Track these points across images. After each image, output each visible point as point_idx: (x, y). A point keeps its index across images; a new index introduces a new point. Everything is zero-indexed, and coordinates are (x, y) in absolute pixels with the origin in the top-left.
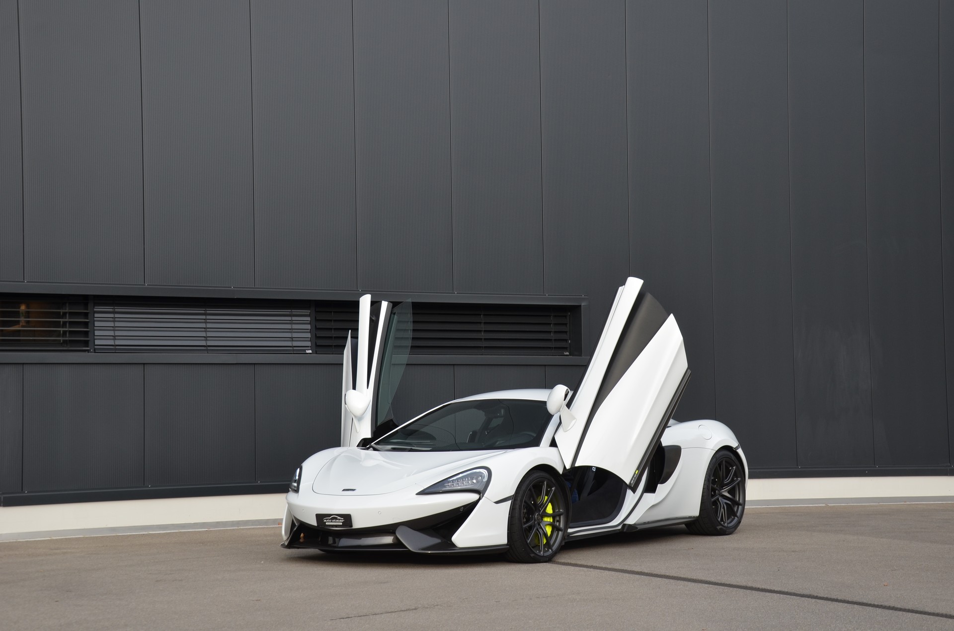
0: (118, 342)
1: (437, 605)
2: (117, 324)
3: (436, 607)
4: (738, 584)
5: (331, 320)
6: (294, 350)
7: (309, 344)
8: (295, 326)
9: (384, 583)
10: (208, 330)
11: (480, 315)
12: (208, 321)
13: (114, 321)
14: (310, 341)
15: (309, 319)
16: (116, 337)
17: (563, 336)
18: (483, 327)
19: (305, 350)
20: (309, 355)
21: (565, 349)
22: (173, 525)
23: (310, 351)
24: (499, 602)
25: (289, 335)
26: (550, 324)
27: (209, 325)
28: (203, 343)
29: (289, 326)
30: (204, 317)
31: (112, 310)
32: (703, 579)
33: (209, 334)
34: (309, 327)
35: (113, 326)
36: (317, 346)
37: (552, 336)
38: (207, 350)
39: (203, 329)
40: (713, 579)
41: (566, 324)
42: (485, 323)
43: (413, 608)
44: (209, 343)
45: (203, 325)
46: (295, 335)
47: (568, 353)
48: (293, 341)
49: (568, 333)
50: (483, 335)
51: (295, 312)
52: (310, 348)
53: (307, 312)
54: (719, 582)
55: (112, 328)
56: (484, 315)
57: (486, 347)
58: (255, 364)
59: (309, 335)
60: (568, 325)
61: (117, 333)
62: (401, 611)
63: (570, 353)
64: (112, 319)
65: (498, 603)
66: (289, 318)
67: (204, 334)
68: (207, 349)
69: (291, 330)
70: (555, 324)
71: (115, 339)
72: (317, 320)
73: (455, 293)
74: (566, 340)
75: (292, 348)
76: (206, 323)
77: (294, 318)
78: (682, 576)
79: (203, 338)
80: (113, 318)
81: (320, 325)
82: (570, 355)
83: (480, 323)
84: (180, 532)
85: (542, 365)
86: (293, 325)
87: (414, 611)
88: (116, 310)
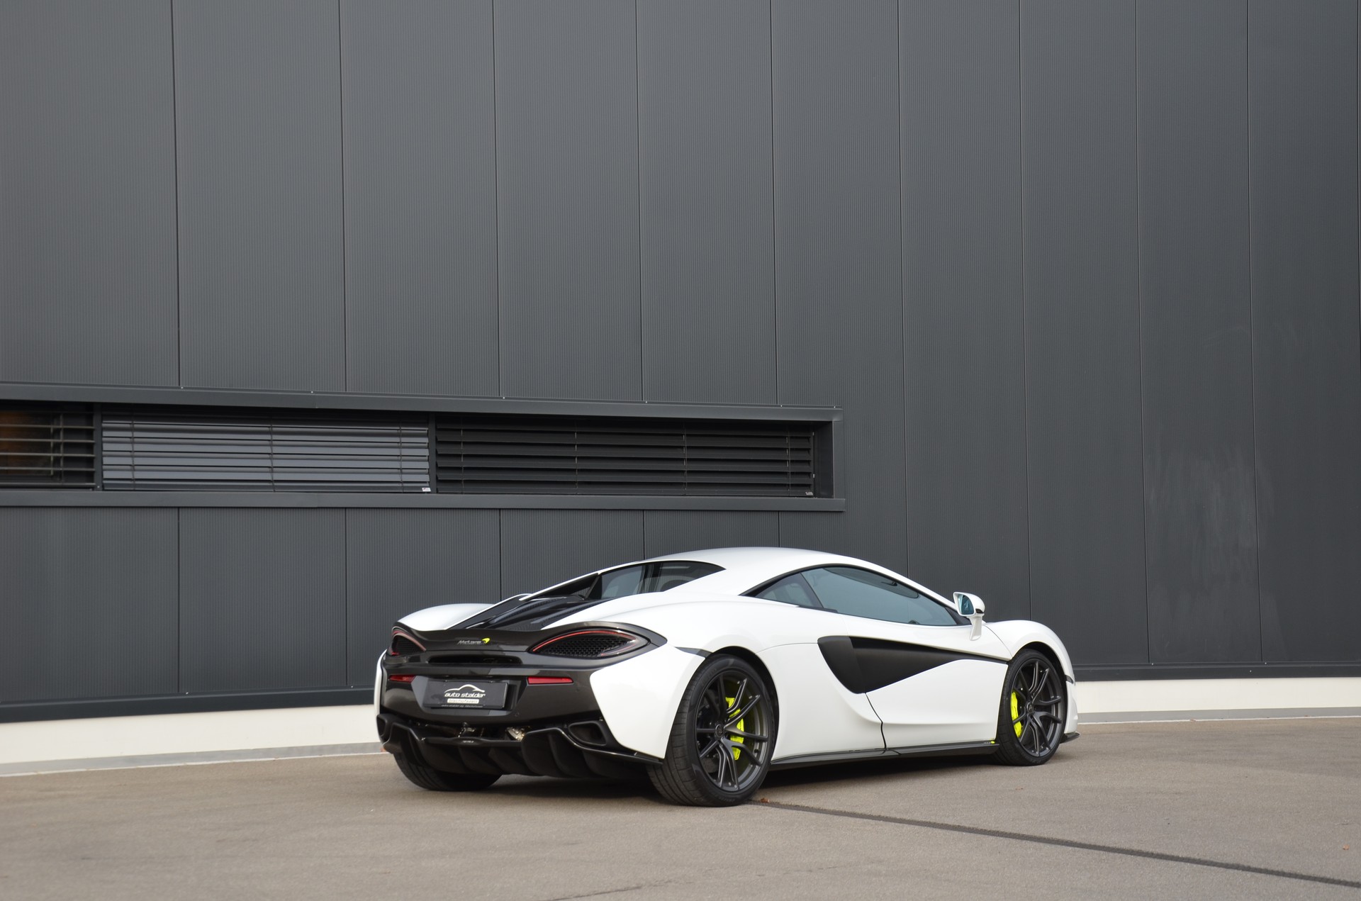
0: (138, 475)
1: (670, 881)
2: (137, 447)
3: (669, 884)
5: (459, 443)
6: (403, 488)
7: (426, 478)
8: (405, 452)
10: (275, 456)
11: (682, 435)
12: (274, 443)
13: (133, 443)
14: (428, 473)
15: (426, 440)
16: (136, 467)
17: (805, 468)
18: (685, 454)
19: (421, 488)
20: (426, 494)
21: (807, 486)
22: (222, 752)
23: (428, 490)
25: (396, 465)
26: (785, 449)
27: (276, 450)
28: (268, 477)
29: (396, 452)
30: (268, 437)
31: (128, 426)
32: (1059, 837)
33: (276, 463)
34: (426, 452)
35: (131, 450)
36: (439, 481)
37: (788, 467)
38: (274, 487)
39: (268, 456)
40: (1075, 839)
41: (808, 450)
42: (688, 447)
43: (634, 885)
44: (277, 477)
45: (268, 450)
46: (405, 465)
47: (811, 494)
48: (402, 473)
49: (812, 463)
50: (685, 466)
51: (406, 429)
52: (428, 485)
53: (424, 430)
54: (1087, 843)
55: (129, 453)
56: (688, 435)
57: (690, 484)
58: (346, 508)
59: (426, 465)
60: (812, 451)
61: (138, 461)
62: (617, 891)
63: (814, 494)
64: (129, 440)
65: (762, 877)
66: (397, 439)
67: (268, 463)
68: (273, 485)
69: (400, 458)
70: (792, 450)
71: (134, 470)
72: (438, 442)
73: (645, 403)
74: (809, 474)
75: (400, 485)
76: (271, 445)
77: (404, 439)
79: (268, 469)
80: (130, 438)
81: (443, 450)
82: (815, 496)
83: (682, 447)
84: (234, 763)
85: (774, 511)
86: (403, 450)
87: (638, 890)
88: (136, 426)
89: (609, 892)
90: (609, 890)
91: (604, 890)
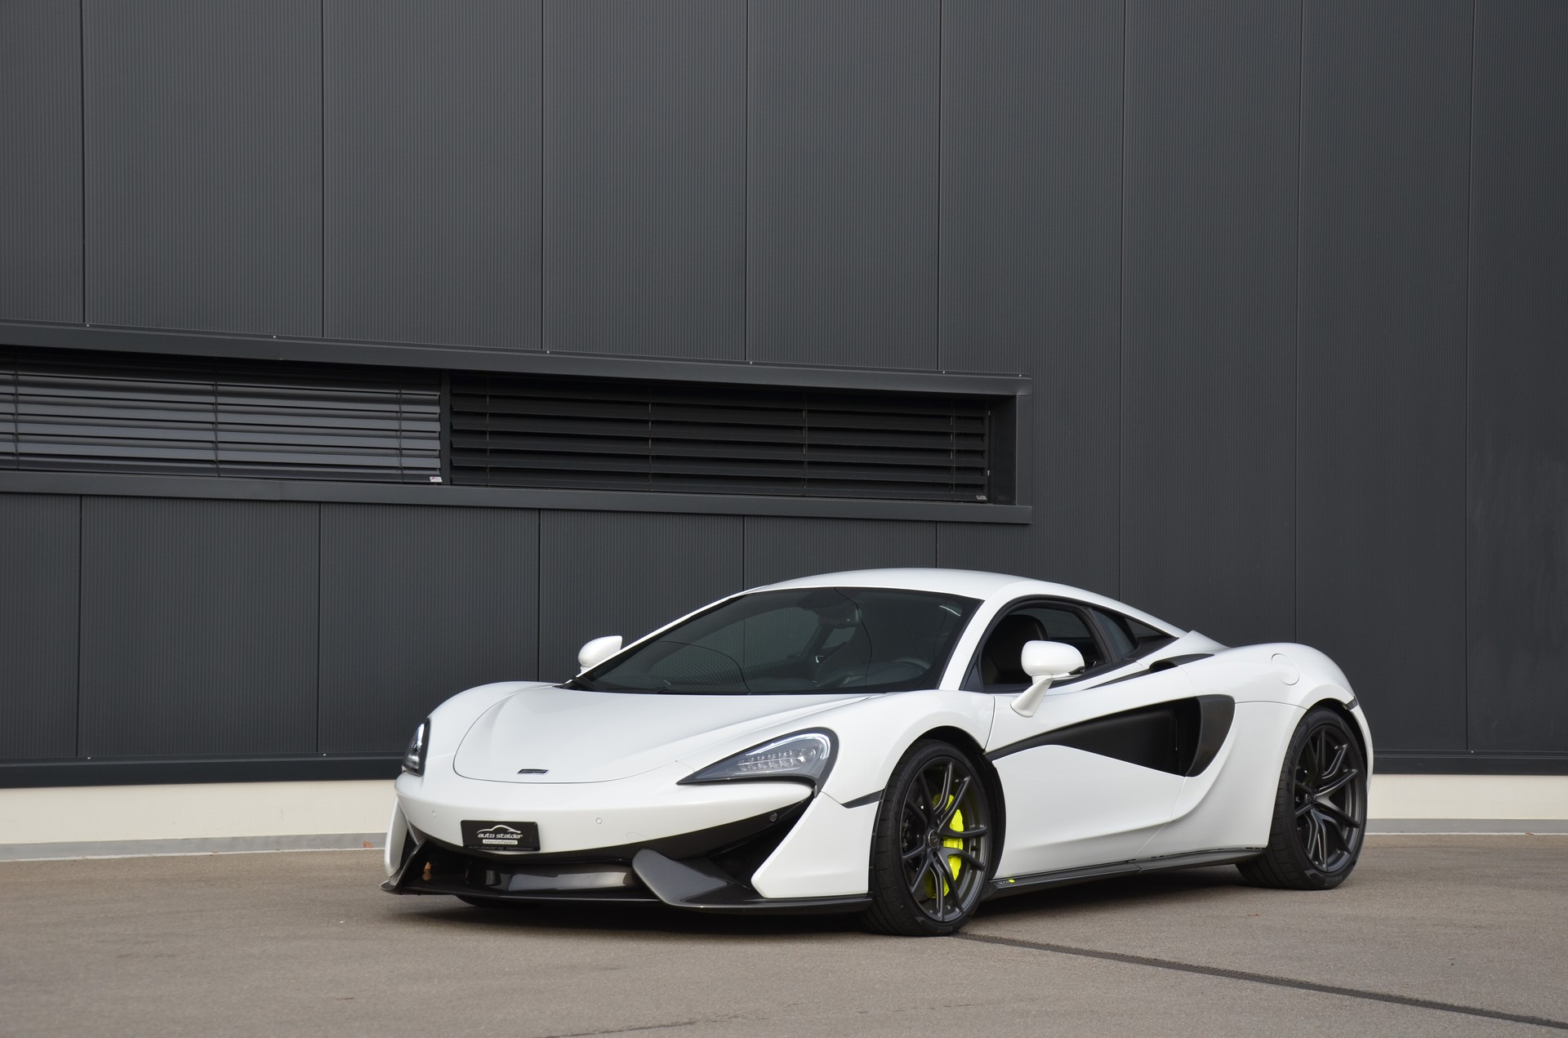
0: (24, 448)
1: (736, 1017)
2: (23, 409)
3: (734, 1020)
4: (1371, 990)
5: (484, 415)
6: (403, 476)
7: (436, 463)
8: (406, 425)
9: (612, 969)
10: (220, 426)
11: (801, 411)
12: (220, 407)
13: (16, 402)
14: (439, 457)
15: (436, 409)
16: (21, 437)
17: (976, 461)
18: (806, 438)
19: (428, 477)
20: (435, 486)
21: (978, 487)
22: (138, 842)
23: (439, 480)
24: (866, 1012)
25: (394, 443)
26: (947, 434)
27: (222, 418)
28: (210, 456)
29: (394, 425)
30: (211, 399)
31: (10, 377)
32: (1293, 977)
33: (222, 436)
34: (436, 426)
35: (14, 412)
36: (453, 468)
37: (952, 460)
38: (218, 471)
39: (210, 426)
40: (1313, 979)
41: (981, 436)
42: (810, 429)
43: (686, 1020)
44: (223, 456)
45: (211, 417)
46: (406, 444)
47: (984, 498)
48: (401, 455)
49: (986, 455)
50: (805, 455)
51: (408, 394)
52: (438, 473)
53: (434, 395)
54: (1329, 985)
55: (10, 417)
56: (809, 411)
57: (812, 481)
58: (320, 503)
59: (436, 445)
60: (986, 438)
61: (23, 428)
62: (660, 1026)
63: (988, 498)
64: (10, 397)
65: (864, 1014)
66: (395, 407)
67: (210, 436)
68: (217, 468)
69: (399, 433)
70: (959, 435)
71: (18, 441)
72: (454, 413)
73: (749, 363)
74: (981, 470)
75: (399, 472)
76: (216, 411)
77: (405, 408)
78: (1247, 971)
79: (210, 445)
80: (13, 394)
81: (462, 424)
82: (989, 501)
83: (801, 428)
84: (155, 858)
85: (930, 521)
86: (403, 422)
87: (689, 1027)
88: (21, 378)
89: (650, 1028)
90: (649, 1025)
91: (643, 1024)
